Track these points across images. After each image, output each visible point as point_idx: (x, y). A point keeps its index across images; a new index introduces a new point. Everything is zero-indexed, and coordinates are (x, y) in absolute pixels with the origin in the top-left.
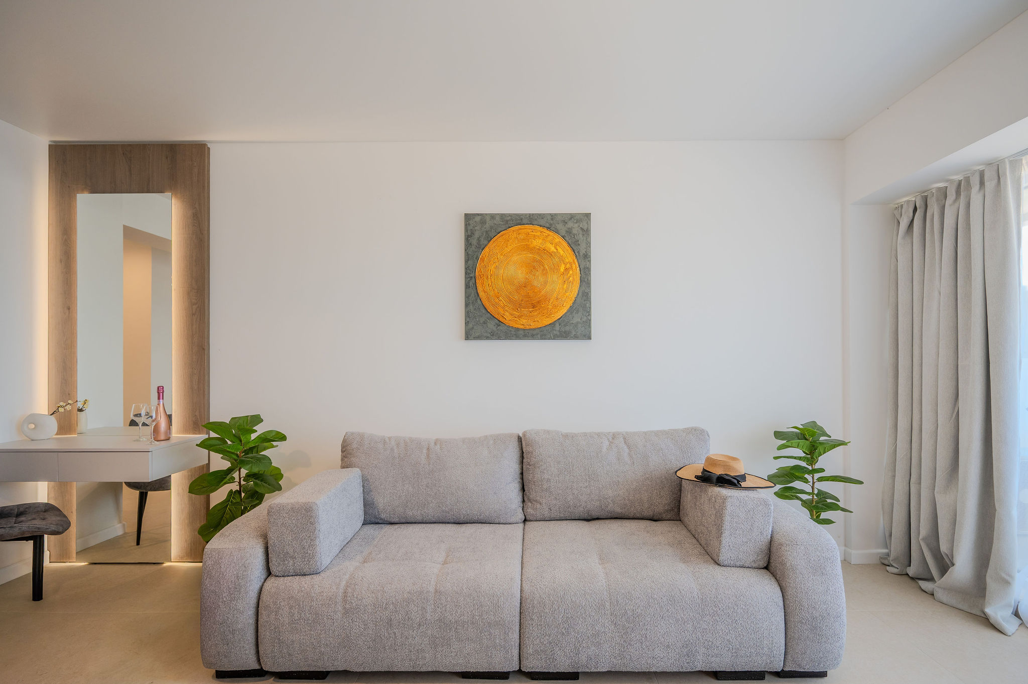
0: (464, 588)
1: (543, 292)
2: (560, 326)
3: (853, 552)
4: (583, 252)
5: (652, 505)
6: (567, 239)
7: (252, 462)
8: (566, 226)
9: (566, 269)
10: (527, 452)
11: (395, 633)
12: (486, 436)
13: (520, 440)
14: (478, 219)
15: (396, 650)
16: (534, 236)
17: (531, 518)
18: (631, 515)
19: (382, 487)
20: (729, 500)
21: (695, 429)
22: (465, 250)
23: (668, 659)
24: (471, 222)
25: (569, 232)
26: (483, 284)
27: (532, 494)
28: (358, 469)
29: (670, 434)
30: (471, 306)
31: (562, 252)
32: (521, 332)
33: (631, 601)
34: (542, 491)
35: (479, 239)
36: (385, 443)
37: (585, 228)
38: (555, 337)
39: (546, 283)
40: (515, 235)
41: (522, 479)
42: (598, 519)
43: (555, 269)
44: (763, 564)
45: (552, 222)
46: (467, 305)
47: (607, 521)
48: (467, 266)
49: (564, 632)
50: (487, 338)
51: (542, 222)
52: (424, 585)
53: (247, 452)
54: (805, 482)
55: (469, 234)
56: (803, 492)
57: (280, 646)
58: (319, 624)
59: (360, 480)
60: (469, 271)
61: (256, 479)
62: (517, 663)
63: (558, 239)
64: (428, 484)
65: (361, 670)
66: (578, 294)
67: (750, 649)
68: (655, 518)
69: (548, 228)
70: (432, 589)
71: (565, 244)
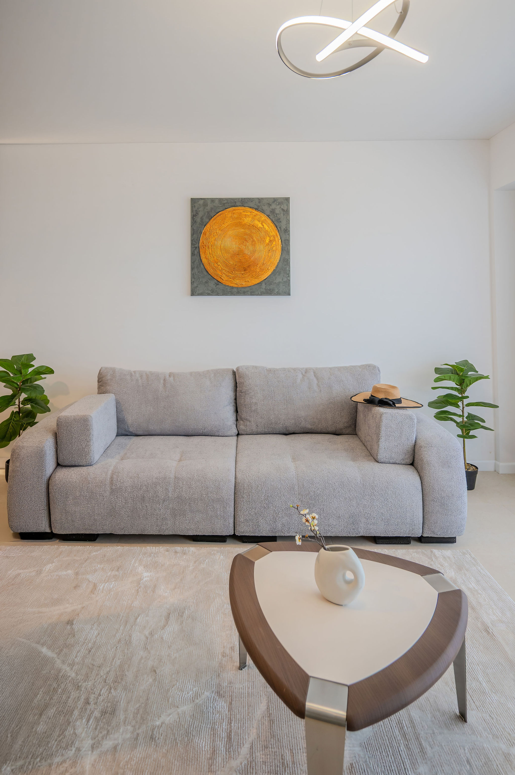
0: (195, 476)
1: (252, 259)
2: (266, 285)
3: (501, 464)
4: (283, 227)
5: (334, 422)
6: (271, 217)
7: (31, 390)
8: (271, 207)
9: (270, 241)
10: (240, 382)
11: (147, 506)
12: (208, 371)
13: (234, 373)
14: (201, 202)
15: (147, 518)
16: (246, 215)
17: (243, 433)
18: (319, 430)
19: (130, 408)
20: (384, 415)
21: (369, 366)
22: (192, 226)
23: (339, 526)
24: (196, 205)
25: (273, 211)
26: (205, 252)
27: (244, 413)
28: (113, 395)
29: (351, 370)
30: (196, 270)
31: (267, 228)
32: (235, 290)
33: (313, 485)
34: (251, 412)
35: (202, 218)
36: (131, 375)
37: (285, 209)
38: (262, 294)
39: (254, 251)
40: (230, 215)
41: (236, 403)
42: (294, 433)
43: (262, 240)
44: (409, 461)
45: (259, 204)
46: (192, 269)
47: (301, 435)
48: (192, 239)
49: (266, 506)
50: (209, 294)
51: (252, 205)
52: (167, 474)
53: (24, 382)
54: (457, 407)
55: (194, 214)
56: (455, 414)
57: (67, 515)
58: (94, 499)
59: (114, 403)
60: (194, 243)
61: (32, 402)
62: (233, 529)
63: (264, 217)
64: (165, 405)
65: (122, 533)
66: (280, 261)
67: (397, 520)
68: (337, 433)
69: (256, 209)
70: (172, 476)
71: (269, 221)
